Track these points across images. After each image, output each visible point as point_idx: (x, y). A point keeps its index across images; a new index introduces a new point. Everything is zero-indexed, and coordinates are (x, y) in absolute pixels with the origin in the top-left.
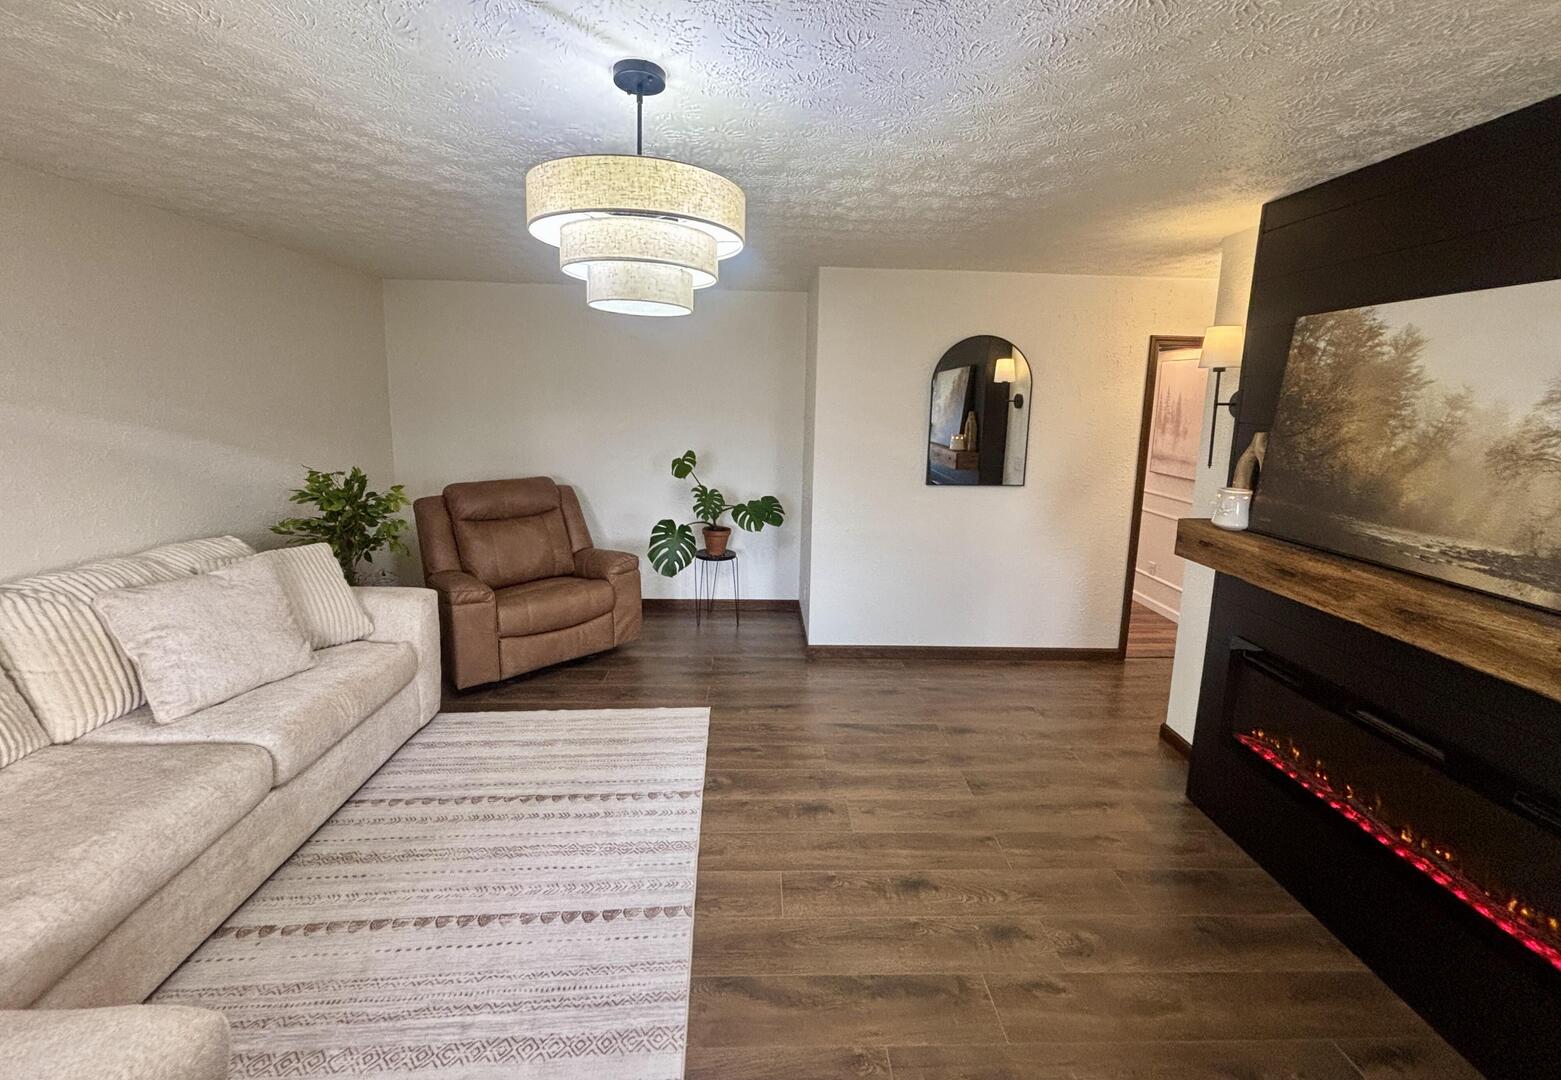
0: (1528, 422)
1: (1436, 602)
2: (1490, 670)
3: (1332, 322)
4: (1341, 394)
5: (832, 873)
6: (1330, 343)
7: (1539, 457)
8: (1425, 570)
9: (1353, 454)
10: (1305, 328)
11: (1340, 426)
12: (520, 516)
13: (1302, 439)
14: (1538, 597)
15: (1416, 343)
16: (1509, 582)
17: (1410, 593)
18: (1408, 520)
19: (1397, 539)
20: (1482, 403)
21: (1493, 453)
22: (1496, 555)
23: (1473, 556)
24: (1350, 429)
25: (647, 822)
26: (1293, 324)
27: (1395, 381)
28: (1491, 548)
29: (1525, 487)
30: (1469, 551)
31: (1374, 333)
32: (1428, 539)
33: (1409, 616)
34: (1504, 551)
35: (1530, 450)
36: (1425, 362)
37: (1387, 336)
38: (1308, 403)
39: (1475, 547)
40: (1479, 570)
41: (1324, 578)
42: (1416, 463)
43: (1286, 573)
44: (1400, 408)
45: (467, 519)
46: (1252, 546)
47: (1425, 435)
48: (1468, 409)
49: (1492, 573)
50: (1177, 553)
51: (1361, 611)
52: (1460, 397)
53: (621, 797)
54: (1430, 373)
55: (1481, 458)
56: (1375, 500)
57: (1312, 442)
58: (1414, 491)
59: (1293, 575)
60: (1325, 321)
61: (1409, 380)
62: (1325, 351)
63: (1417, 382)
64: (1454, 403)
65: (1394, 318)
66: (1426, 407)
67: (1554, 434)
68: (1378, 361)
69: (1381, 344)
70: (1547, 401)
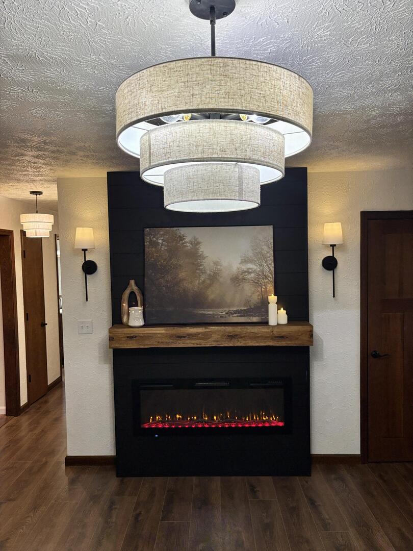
0: (238, 269)
3: (162, 233)
4: (174, 261)
6: (164, 241)
7: (244, 279)
10: (150, 234)
11: (178, 275)
13: (162, 280)
15: (199, 243)
18: (211, 305)
20: (224, 264)
21: (231, 279)
22: (241, 310)
24: (182, 275)
26: (143, 231)
27: (194, 256)
29: (243, 287)
30: (234, 311)
31: (181, 238)
34: (243, 308)
35: (241, 277)
36: (204, 249)
37: (187, 239)
38: (160, 265)
40: (238, 316)
42: (210, 285)
44: (198, 266)
47: (210, 275)
48: (221, 266)
52: (218, 262)
54: (206, 254)
55: (229, 281)
57: (167, 281)
58: (212, 294)
61: (199, 256)
62: (162, 244)
63: (202, 257)
64: (216, 264)
65: (187, 233)
66: (207, 266)
67: (246, 272)
68: (186, 248)
69: (185, 243)
70: (242, 262)
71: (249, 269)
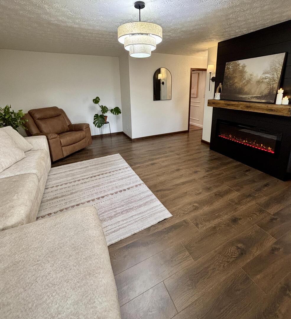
0: (261, 77)
1: (251, 104)
2: (259, 112)
3: (232, 63)
4: (234, 75)
5: (164, 172)
6: (232, 67)
8: (248, 100)
9: (237, 85)
10: (227, 64)
11: (235, 80)
12: (52, 117)
13: (229, 83)
14: (263, 101)
15: (245, 66)
16: (259, 100)
17: (248, 104)
18: (246, 93)
19: (244, 97)
20: (255, 75)
21: (256, 82)
22: (258, 96)
23: (255, 97)
24: (236, 81)
25: (123, 174)
26: (225, 64)
27: (242, 72)
28: (257, 96)
29: (261, 86)
30: (254, 97)
31: (239, 65)
32: (248, 96)
33: (248, 107)
34: (259, 96)
35: (261, 81)
36: (247, 69)
37: (241, 65)
38: (229, 77)
39: (255, 96)
41: (235, 104)
42: (246, 85)
43: (229, 105)
44: (243, 77)
45: (38, 119)
46: (222, 102)
47: (247, 80)
48: (253, 76)
49: (257, 99)
50: (208, 106)
51: (241, 108)
52: (252, 74)
53: (113, 171)
54: (247, 71)
55: (255, 83)
56: (241, 91)
57: (230, 83)
58: (246, 89)
59: (230, 105)
60: (230, 64)
61: (244, 72)
62: (231, 68)
63: (245, 72)
64: (251, 75)
65: (241, 62)
66: (247, 76)
67: (264, 78)
68: (240, 69)
69: (240, 67)
70: (263, 74)
71: (266, 77)
